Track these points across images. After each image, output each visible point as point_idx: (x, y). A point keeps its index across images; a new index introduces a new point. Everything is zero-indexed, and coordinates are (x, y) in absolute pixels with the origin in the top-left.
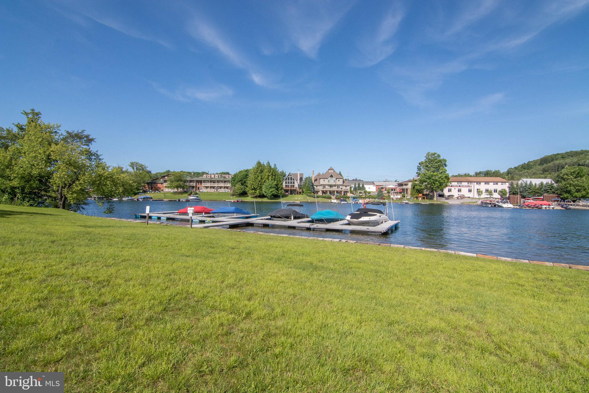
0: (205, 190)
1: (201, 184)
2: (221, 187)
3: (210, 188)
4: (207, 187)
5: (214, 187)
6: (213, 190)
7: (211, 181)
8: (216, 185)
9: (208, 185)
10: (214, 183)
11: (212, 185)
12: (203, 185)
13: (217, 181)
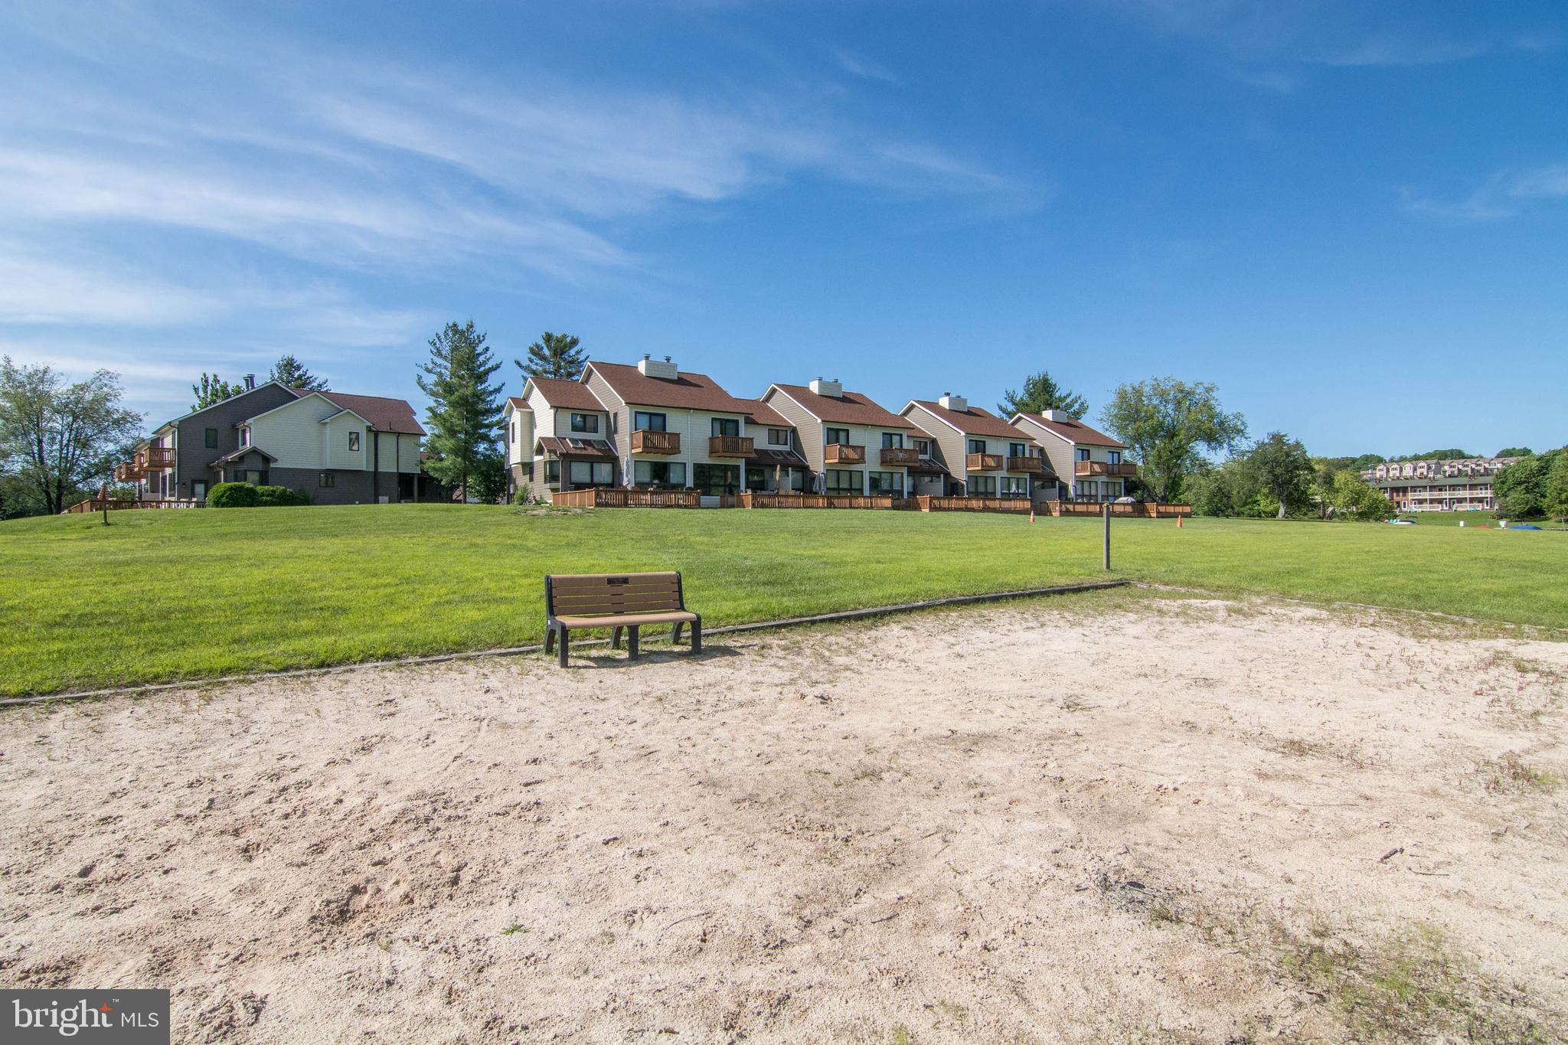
0: (1415, 508)
1: (1404, 495)
2: (1460, 501)
3: (1431, 503)
4: (1421, 502)
5: (1440, 501)
6: (1438, 508)
7: (1431, 487)
8: (1446, 495)
9: (1426, 495)
10: (1440, 490)
11: (1436, 495)
12: (1410, 496)
13: (1450, 486)
